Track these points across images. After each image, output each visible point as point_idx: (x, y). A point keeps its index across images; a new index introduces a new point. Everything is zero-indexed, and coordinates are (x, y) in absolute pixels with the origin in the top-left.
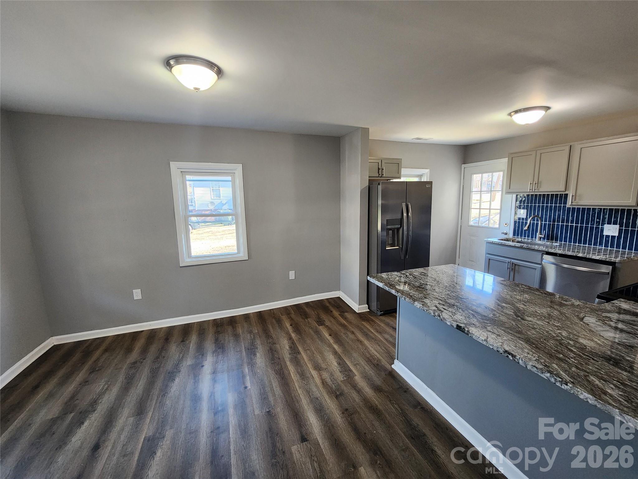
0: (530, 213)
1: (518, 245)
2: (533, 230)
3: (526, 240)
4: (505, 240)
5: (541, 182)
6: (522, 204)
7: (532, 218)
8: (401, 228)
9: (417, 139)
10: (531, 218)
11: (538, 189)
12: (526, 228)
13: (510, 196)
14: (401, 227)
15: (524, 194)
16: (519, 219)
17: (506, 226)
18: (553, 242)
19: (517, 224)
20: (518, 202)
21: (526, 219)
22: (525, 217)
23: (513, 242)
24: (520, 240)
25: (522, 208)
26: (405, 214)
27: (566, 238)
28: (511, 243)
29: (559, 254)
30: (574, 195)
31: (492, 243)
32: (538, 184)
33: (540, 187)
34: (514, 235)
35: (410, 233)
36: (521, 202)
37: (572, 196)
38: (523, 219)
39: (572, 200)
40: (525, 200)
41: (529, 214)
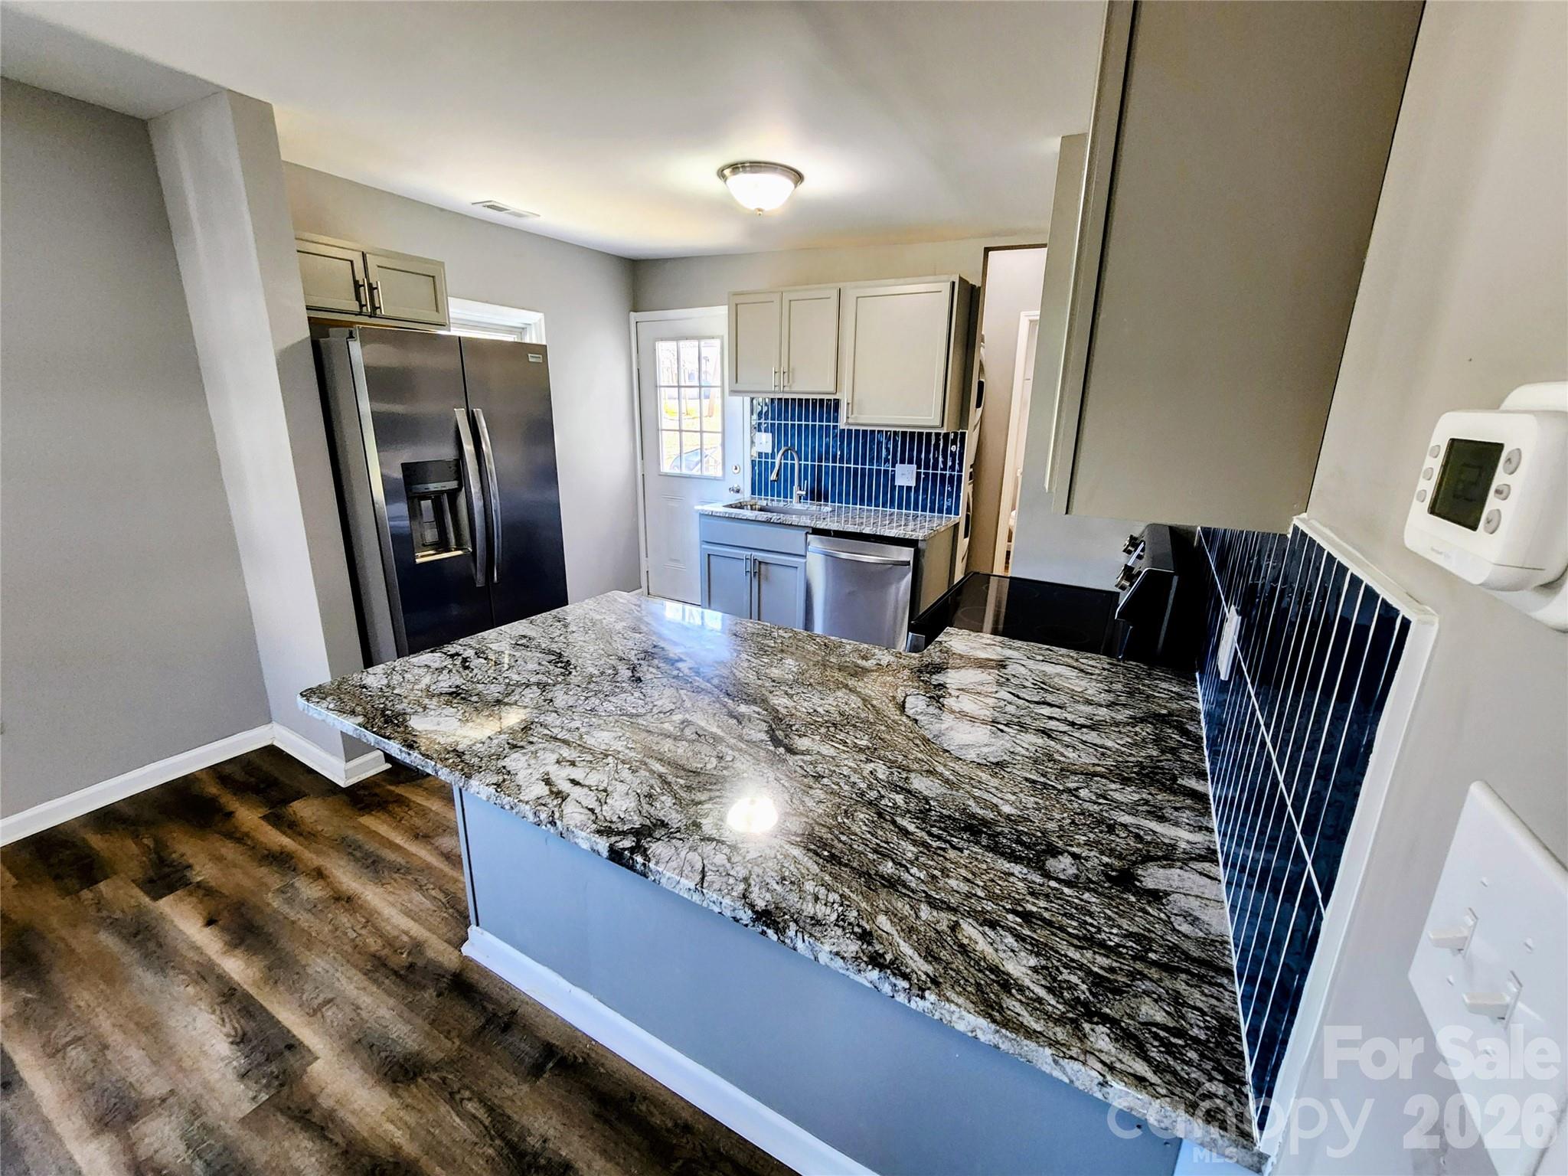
0: (779, 442)
1: (763, 516)
2: (786, 481)
3: (775, 504)
4: (736, 507)
5: (793, 369)
6: (763, 421)
7: (783, 454)
8: (461, 490)
9: (488, 207)
10: (781, 452)
11: (790, 387)
12: (773, 477)
13: (737, 400)
14: (460, 486)
15: (764, 395)
16: (760, 454)
17: (736, 471)
18: (821, 505)
19: (756, 468)
20: (755, 416)
21: (773, 456)
22: (770, 452)
23: (752, 509)
24: (764, 503)
25: (763, 429)
26: (469, 448)
27: (840, 494)
28: (747, 513)
29: (834, 531)
30: (850, 402)
31: (712, 515)
32: (788, 373)
33: (793, 382)
34: (753, 493)
35: (495, 503)
36: (760, 414)
37: (848, 404)
38: (767, 455)
39: (847, 413)
40: (767, 412)
41: (776, 445)
